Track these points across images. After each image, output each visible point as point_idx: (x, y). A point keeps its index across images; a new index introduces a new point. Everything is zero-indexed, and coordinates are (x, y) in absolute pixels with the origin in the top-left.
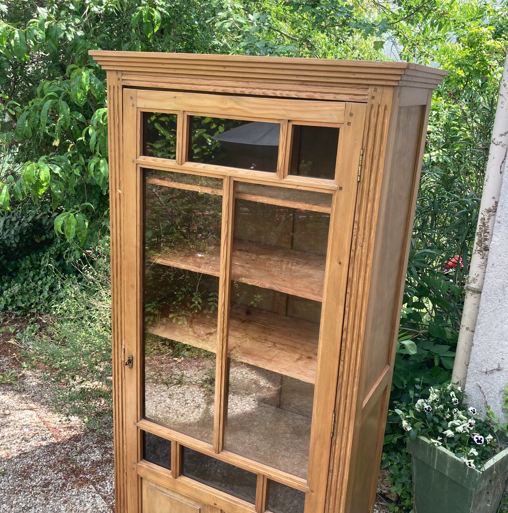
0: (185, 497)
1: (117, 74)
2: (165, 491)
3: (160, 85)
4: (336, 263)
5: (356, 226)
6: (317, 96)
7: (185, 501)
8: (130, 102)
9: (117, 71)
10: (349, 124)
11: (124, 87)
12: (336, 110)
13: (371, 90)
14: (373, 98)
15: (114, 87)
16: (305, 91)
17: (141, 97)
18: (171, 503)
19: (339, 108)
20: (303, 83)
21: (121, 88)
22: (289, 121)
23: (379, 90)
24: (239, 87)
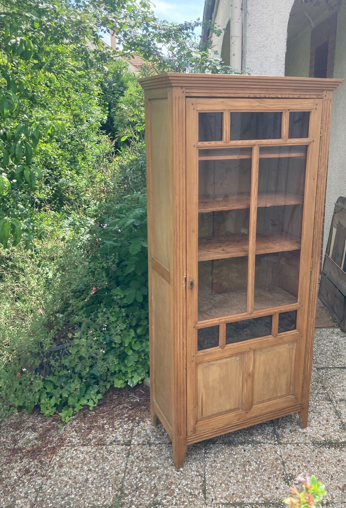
0: (229, 357)
1: (182, 89)
2: (215, 362)
3: (214, 95)
4: (312, 179)
5: (320, 159)
6: (302, 97)
7: (229, 360)
8: (192, 107)
9: (181, 87)
10: (316, 109)
11: (186, 97)
12: (310, 103)
13: (325, 92)
14: (326, 96)
15: (179, 98)
16: (297, 94)
17: (199, 103)
18: (221, 368)
19: (311, 102)
20: (295, 90)
21: (184, 98)
22: (289, 110)
23: (328, 92)
24: (263, 93)
